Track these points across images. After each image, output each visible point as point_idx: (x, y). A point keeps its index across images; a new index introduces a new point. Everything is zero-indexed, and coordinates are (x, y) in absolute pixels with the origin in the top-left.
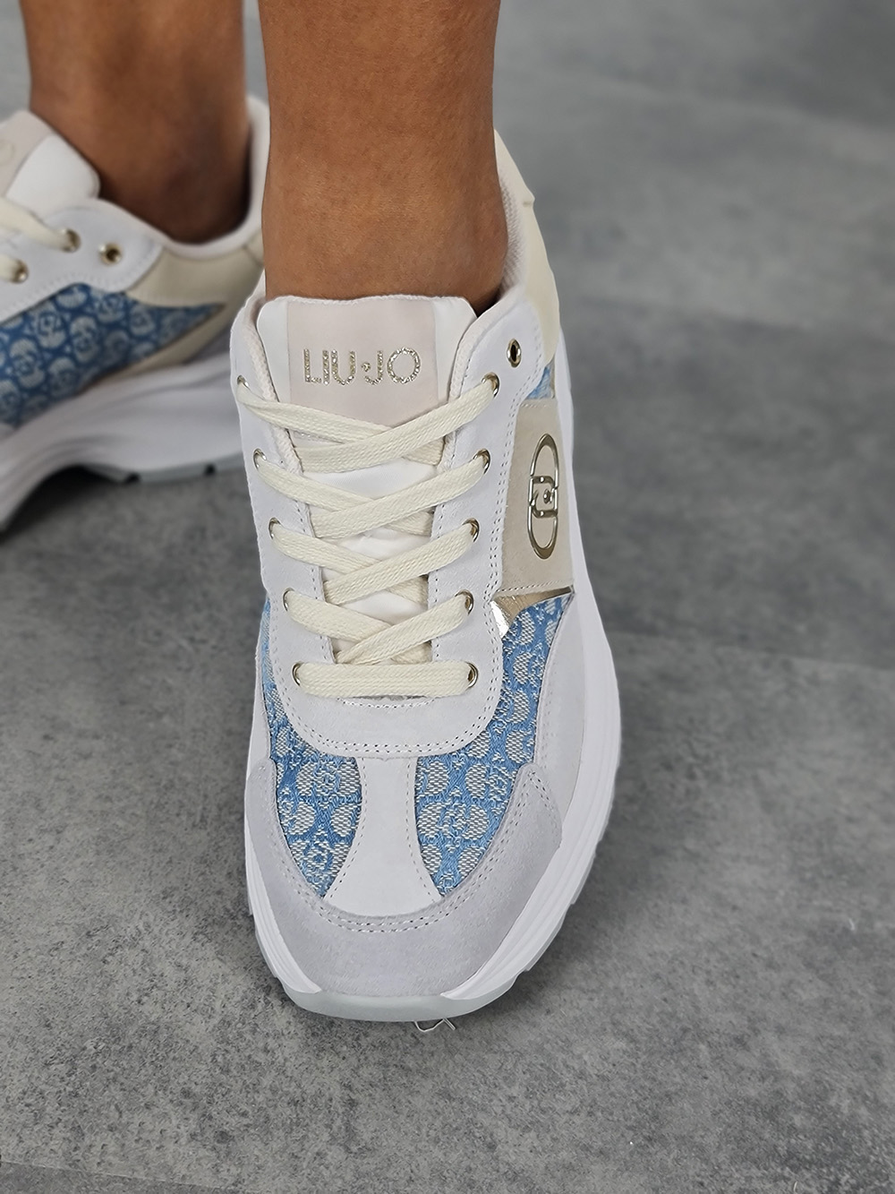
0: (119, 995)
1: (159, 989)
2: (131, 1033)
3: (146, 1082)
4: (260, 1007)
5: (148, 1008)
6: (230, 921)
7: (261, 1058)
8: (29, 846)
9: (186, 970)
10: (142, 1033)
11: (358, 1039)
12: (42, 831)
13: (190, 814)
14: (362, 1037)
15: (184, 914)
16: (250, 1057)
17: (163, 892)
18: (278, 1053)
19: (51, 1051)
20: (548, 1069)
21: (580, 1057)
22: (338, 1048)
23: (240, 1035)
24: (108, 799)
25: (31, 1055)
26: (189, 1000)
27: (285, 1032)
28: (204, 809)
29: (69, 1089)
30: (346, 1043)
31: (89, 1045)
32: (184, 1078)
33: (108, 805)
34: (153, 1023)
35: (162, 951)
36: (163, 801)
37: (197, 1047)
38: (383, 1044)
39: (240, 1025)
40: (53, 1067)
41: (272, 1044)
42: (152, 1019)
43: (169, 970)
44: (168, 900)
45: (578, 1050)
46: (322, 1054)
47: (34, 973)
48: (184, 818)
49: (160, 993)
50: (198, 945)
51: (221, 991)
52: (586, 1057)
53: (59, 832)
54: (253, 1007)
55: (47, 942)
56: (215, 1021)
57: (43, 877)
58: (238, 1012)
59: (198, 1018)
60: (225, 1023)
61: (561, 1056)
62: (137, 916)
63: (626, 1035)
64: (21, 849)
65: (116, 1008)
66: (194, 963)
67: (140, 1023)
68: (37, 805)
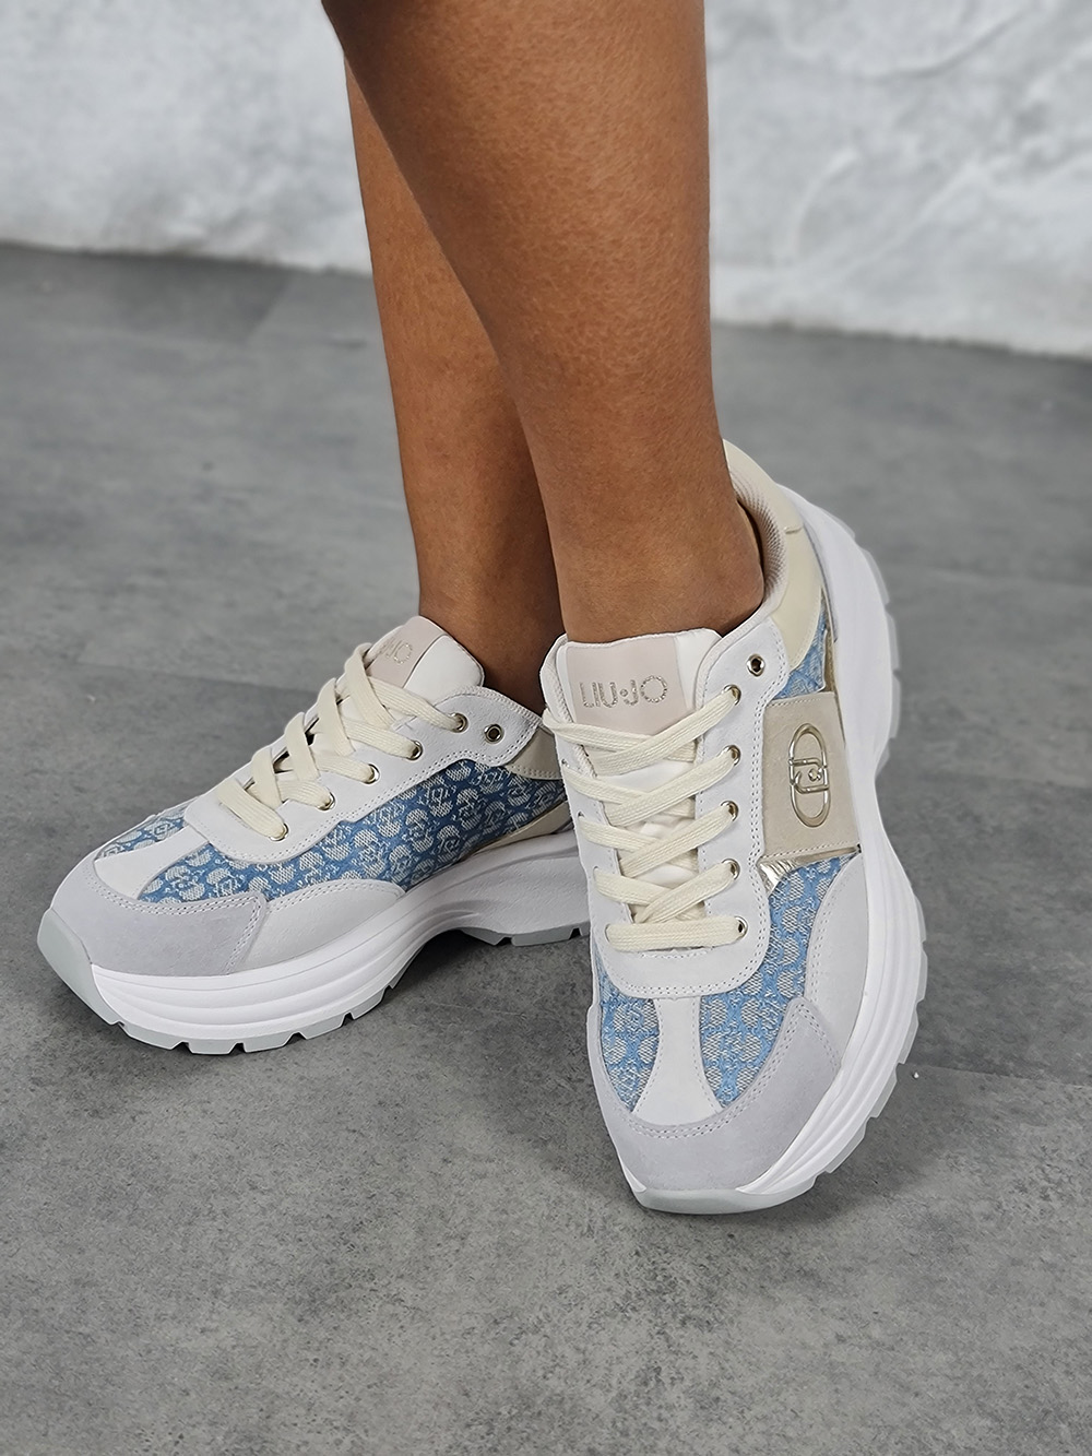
0: (527, 1372)
1: (561, 1367)
2: (539, 1402)
3: (556, 1442)
4: (652, 1384)
5: (553, 1382)
6: (621, 1314)
7: (656, 1425)
8: (438, 1249)
9: (584, 1353)
10: (549, 1402)
11: (742, 1412)
12: (448, 1237)
13: (578, 1225)
14: (746, 1411)
15: (580, 1306)
16: (645, 1424)
17: (558, 1289)
18: (671, 1422)
19: (471, 1415)
20: (919, 1441)
21: (948, 1432)
22: (724, 1419)
23: (636, 1406)
24: (505, 1212)
25: (454, 1417)
26: (588, 1377)
27: (677, 1405)
28: (591, 1221)
29: (489, 1445)
30: (731, 1416)
31: (504, 1411)
32: (587, 1440)
33: (505, 1216)
34: (559, 1395)
35: (562, 1338)
36: (552, 1214)
37: (598, 1416)
38: (765, 1417)
39: (635, 1398)
40: (473, 1428)
41: (665, 1414)
42: (558, 1392)
43: (569, 1352)
44: (563, 1295)
45: (945, 1426)
46: (711, 1424)
47: (451, 1353)
48: (572, 1228)
49: (563, 1371)
50: (593, 1332)
51: (617, 1370)
52: (954, 1432)
53: (463, 1239)
54: (646, 1384)
55: (460, 1328)
56: (614, 1394)
57: (452, 1275)
58: (633, 1388)
59: (597, 1392)
60: (622, 1396)
61: (930, 1431)
62: (537, 1308)
63: (991, 1414)
64: (432, 1252)
65: (525, 1382)
66: (590, 1347)
67: (547, 1393)
68: (442, 1216)
